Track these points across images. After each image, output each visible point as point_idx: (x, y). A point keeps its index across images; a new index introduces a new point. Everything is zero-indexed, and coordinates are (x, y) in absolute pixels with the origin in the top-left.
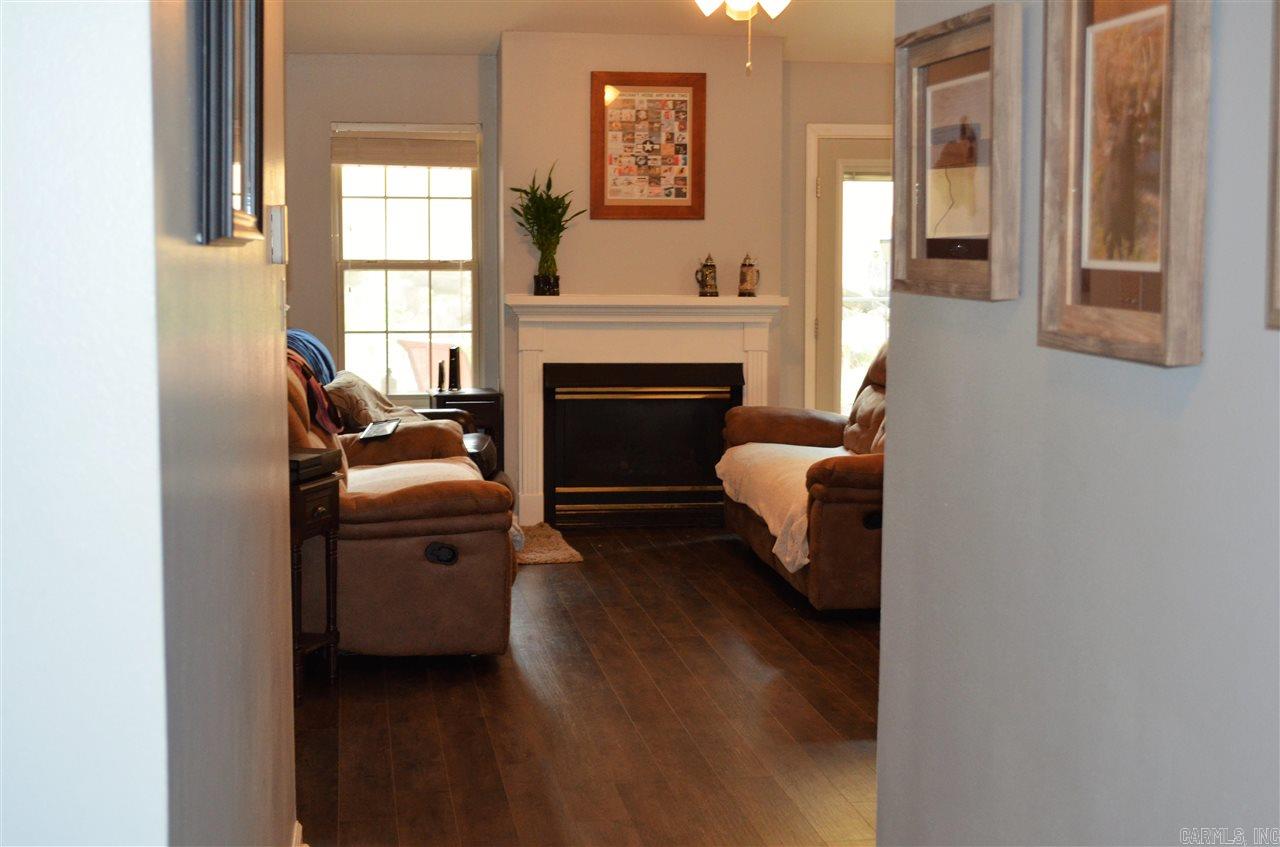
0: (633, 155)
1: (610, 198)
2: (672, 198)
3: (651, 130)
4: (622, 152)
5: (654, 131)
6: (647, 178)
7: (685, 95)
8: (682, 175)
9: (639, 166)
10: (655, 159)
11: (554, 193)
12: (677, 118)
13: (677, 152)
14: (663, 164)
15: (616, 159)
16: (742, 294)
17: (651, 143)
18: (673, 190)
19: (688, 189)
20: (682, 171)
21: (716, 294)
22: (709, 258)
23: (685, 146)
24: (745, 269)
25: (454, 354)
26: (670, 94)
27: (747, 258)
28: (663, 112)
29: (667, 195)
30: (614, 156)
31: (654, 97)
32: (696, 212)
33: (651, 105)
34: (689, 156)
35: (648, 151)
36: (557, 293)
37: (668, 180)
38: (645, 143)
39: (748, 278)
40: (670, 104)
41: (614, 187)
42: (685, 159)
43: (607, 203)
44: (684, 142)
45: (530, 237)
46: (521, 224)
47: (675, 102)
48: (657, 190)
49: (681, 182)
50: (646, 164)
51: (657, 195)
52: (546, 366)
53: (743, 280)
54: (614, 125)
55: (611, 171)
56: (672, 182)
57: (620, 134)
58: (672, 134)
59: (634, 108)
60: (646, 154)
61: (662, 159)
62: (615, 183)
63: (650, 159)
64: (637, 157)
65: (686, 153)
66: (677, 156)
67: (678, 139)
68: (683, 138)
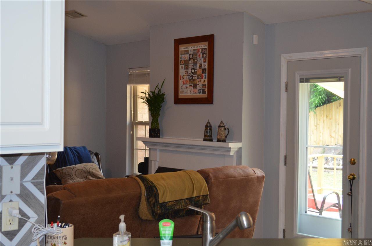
0: (188, 75)
1: (181, 95)
2: (201, 94)
3: (194, 63)
4: (184, 74)
5: (195, 64)
6: (192, 85)
7: (204, 45)
8: (204, 83)
9: (190, 80)
10: (195, 76)
12: (203, 56)
13: (203, 73)
14: (198, 78)
15: (182, 77)
16: (218, 140)
17: (194, 69)
18: (201, 90)
19: (206, 90)
20: (204, 81)
22: (209, 122)
23: (205, 69)
24: (219, 128)
26: (201, 46)
28: (198, 54)
29: (199, 93)
30: (182, 76)
31: (195, 48)
32: (209, 100)
33: (194, 52)
34: (207, 74)
35: (193, 73)
36: (159, 137)
37: (199, 87)
38: (192, 69)
40: (201, 50)
41: (182, 90)
42: (205, 76)
43: (179, 97)
47: (202, 49)
48: (197, 90)
49: (204, 87)
50: (192, 78)
51: (196, 93)
54: (182, 62)
56: (201, 86)
57: (184, 66)
58: (201, 64)
59: (188, 53)
60: (192, 74)
61: (198, 76)
62: (182, 88)
63: (193, 77)
64: (189, 76)
65: (206, 73)
66: (202, 74)
67: (203, 66)
68: (205, 66)
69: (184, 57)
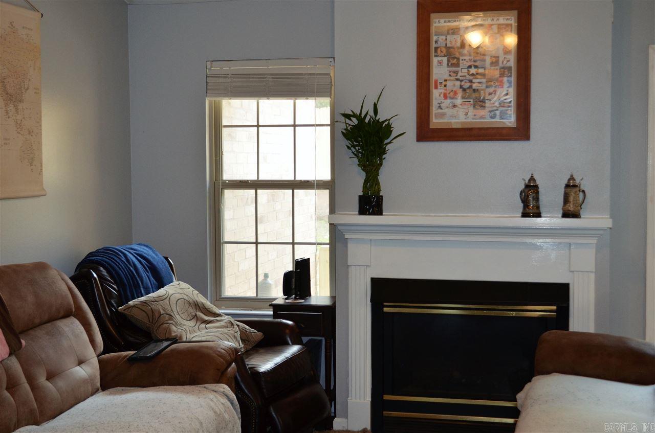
0: (457, 80)
1: (436, 121)
2: (497, 119)
3: (476, 54)
4: (447, 77)
5: (479, 56)
6: (472, 101)
7: (509, 18)
8: (507, 97)
9: (464, 90)
10: (479, 83)
11: (381, 117)
13: (502, 75)
14: (488, 87)
15: (441, 83)
16: (566, 215)
17: (476, 67)
18: (498, 113)
19: (512, 111)
20: (506, 94)
21: (538, 215)
22: (532, 179)
23: (510, 68)
24: (568, 190)
26: (495, 18)
27: (572, 178)
29: (491, 117)
30: (439, 81)
31: (479, 23)
32: (521, 131)
34: (513, 79)
35: (473, 75)
36: (380, 213)
37: (493, 102)
38: (470, 67)
39: (571, 199)
40: (495, 28)
41: (440, 111)
42: (509, 82)
43: (432, 126)
44: (508, 65)
45: (356, 160)
46: (348, 148)
47: (499, 26)
48: (482, 112)
49: (506, 104)
51: (482, 117)
52: (373, 280)
53: (566, 200)
54: (439, 50)
55: (436, 95)
56: (497, 104)
57: (445, 60)
58: (497, 58)
60: (471, 78)
61: (486, 82)
62: (440, 107)
63: (474, 83)
64: (462, 81)
65: (511, 76)
66: (501, 79)
67: (503, 62)
68: (508, 61)
69: (446, 39)
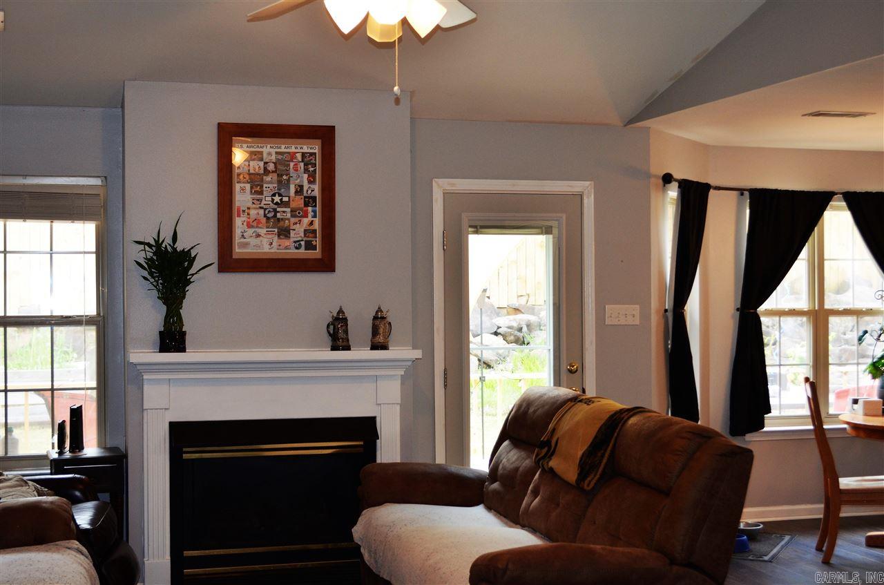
0: (261, 208)
1: (238, 251)
2: (302, 250)
3: (280, 182)
4: (250, 204)
5: (283, 184)
6: (276, 230)
7: (313, 147)
8: (311, 228)
9: (268, 219)
10: (284, 212)
11: (180, 246)
12: (306, 171)
13: (306, 205)
14: (292, 216)
15: (244, 211)
16: (374, 347)
17: (280, 195)
18: (303, 243)
19: (318, 242)
20: (311, 223)
21: (348, 348)
22: (341, 311)
23: (314, 198)
24: (377, 322)
25: (76, 414)
26: (299, 146)
27: (379, 310)
28: (292, 164)
29: (297, 248)
30: (242, 208)
31: (283, 149)
32: (326, 264)
33: (280, 157)
34: (318, 209)
35: (277, 203)
36: (183, 350)
37: (298, 232)
38: (274, 195)
39: (381, 331)
40: (299, 157)
41: (242, 240)
42: (314, 212)
43: (234, 256)
44: (313, 194)
45: (155, 293)
46: (145, 278)
47: (303, 154)
48: (287, 243)
49: (311, 235)
50: (275, 216)
51: (286, 248)
52: (171, 424)
53: (375, 332)
54: (241, 177)
55: (239, 223)
56: (302, 235)
57: (248, 186)
58: (301, 187)
59: (261, 159)
60: (276, 206)
61: (291, 211)
62: (243, 235)
63: (279, 212)
64: (265, 209)
65: (315, 206)
66: (306, 208)
67: (307, 191)
68: (312, 191)
69: (249, 165)
